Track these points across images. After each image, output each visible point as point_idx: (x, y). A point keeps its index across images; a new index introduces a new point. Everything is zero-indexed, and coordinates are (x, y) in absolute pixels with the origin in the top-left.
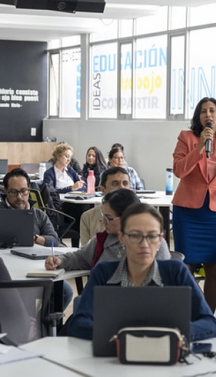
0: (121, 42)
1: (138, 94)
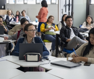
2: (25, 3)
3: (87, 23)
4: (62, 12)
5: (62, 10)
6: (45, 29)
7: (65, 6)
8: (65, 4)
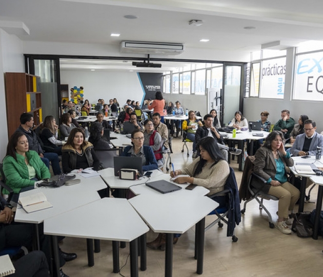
0: (180, 73)
1: (184, 87)
2: (180, 93)
3: (236, 121)
4: (212, 106)
5: (212, 103)
6: (188, 127)
7: (216, 99)
8: (215, 96)
